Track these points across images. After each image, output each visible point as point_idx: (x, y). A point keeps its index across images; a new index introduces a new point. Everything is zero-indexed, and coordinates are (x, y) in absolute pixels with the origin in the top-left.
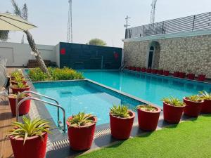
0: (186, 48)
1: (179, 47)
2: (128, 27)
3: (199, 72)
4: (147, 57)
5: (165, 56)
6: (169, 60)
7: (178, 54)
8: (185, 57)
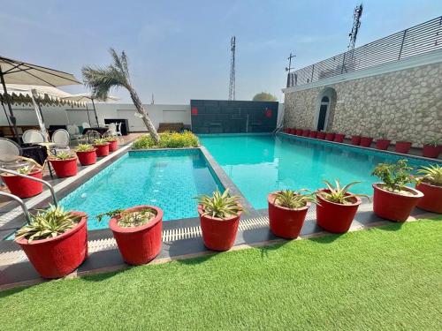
0: (382, 95)
1: (369, 93)
2: (291, 71)
3: (402, 136)
4: (316, 114)
5: (344, 110)
6: (350, 116)
7: (366, 105)
8: (378, 110)
